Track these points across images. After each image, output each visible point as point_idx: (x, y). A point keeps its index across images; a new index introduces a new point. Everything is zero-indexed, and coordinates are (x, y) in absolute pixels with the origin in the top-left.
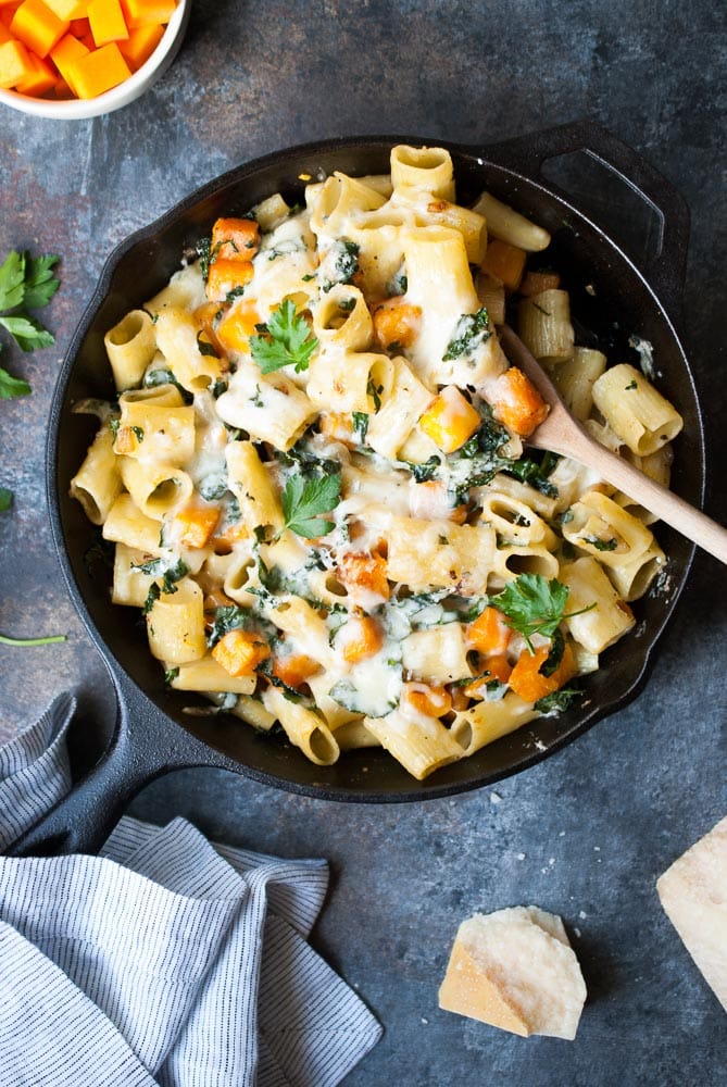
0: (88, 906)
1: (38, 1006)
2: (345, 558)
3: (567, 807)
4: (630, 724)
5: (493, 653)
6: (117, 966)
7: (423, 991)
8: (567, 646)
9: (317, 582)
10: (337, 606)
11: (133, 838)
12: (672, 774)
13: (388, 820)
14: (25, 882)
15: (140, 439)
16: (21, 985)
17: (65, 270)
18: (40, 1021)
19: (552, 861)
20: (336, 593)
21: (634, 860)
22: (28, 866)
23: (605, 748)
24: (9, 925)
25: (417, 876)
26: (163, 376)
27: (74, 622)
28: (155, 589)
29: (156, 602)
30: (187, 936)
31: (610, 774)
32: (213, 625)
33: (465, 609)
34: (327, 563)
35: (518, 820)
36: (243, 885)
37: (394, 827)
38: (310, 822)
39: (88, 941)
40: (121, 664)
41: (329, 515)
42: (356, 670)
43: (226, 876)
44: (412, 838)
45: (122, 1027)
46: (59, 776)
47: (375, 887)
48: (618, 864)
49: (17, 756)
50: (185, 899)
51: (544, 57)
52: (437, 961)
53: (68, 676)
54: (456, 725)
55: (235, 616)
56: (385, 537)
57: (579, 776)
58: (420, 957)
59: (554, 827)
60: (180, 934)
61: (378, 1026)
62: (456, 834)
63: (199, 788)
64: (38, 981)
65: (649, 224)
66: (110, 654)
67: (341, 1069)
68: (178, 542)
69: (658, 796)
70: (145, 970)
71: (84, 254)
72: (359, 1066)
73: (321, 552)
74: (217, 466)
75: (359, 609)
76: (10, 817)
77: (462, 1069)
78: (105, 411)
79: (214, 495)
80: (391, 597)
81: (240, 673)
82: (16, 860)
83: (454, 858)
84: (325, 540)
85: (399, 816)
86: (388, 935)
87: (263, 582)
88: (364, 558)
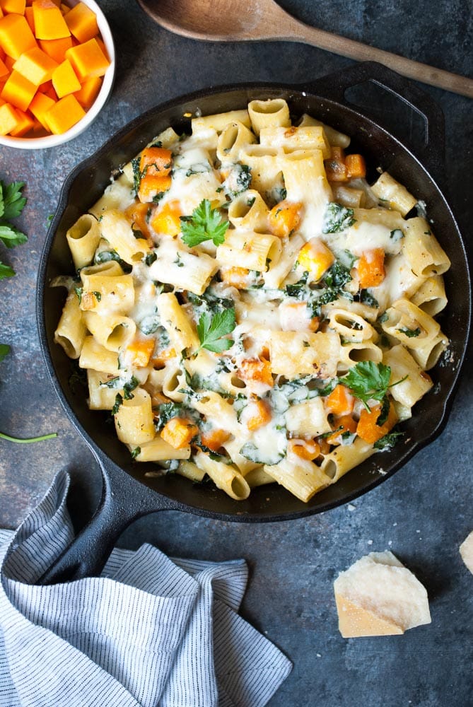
0: (97, 610)
1: (71, 680)
2: (243, 363)
3: (396, 507)
4: (432, 449)
5: (343, 414)
6: (120, 647)
7: (316, 637)
8: (391, 404)
9: (225, 381)
10: (240, 396)
11: (117, 561)
12: (461, 478)
13: (282, 529)
14: (56, 600)
15: (99, 299)
16: (59, 668)
17: (29, 191)
18: (74, 689)
19: (390, 543)
20: (238, 387)
21: (443, 536)
22: (57, 590)
23: (417, 466)
24: (48, 630)
25: (303, 563)
26: (107, 255)
27: (61, 424)
28: (119, 397)
29: (121, 406)
30: (165, 622)
31: (421, 483)
32: (159, 417)
33: (322, 387)
34: (231, 367)
35: (366, 519)
36: (196, 584)
37: (286, 533)
38: (231, 536)
39: (99, 633)
40: (102, 450)
41: (229, 336)
42: (256, 436)
43: (183, 579)
44: (298, 538)
45: (127, 685)
46: (66, 527)
47: (278, 573)
48: (432, 540)
49: (39, 518)
50: (163, 598)
51: (332, 19)
52: (323, 615)
53: (61, 459)
54: (324, 464)
55: (172, 409)
56: (267, 346)
57: (402, 486)
58: (312, 615)
59: (390, 520)
60: (161, 621)
61: (289, 662)
62: (327, 533)
63: (155, 523)
64: (70, 663)
65: (411, 122)
66: (94, 444)
67: (269, 693)
68: (130, 364)
69: (454, 492)
70: (140, 647)
71: (41, 179)
72: (280, 690)
73: (226, 361)
74: (151, 311)
75: (254, 395)
76: (38, 558)
77: (346, 683)
78: (70, 283)
79: (151, 330)
80: (274, 385)
81: (181, 447)
82: (49, 587)
83: (327, 548)
84: (227, 353)
85: (288, 526)
86: (289, 603)
87: (189, 385)
88: (255, 362)
